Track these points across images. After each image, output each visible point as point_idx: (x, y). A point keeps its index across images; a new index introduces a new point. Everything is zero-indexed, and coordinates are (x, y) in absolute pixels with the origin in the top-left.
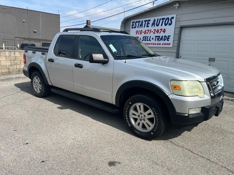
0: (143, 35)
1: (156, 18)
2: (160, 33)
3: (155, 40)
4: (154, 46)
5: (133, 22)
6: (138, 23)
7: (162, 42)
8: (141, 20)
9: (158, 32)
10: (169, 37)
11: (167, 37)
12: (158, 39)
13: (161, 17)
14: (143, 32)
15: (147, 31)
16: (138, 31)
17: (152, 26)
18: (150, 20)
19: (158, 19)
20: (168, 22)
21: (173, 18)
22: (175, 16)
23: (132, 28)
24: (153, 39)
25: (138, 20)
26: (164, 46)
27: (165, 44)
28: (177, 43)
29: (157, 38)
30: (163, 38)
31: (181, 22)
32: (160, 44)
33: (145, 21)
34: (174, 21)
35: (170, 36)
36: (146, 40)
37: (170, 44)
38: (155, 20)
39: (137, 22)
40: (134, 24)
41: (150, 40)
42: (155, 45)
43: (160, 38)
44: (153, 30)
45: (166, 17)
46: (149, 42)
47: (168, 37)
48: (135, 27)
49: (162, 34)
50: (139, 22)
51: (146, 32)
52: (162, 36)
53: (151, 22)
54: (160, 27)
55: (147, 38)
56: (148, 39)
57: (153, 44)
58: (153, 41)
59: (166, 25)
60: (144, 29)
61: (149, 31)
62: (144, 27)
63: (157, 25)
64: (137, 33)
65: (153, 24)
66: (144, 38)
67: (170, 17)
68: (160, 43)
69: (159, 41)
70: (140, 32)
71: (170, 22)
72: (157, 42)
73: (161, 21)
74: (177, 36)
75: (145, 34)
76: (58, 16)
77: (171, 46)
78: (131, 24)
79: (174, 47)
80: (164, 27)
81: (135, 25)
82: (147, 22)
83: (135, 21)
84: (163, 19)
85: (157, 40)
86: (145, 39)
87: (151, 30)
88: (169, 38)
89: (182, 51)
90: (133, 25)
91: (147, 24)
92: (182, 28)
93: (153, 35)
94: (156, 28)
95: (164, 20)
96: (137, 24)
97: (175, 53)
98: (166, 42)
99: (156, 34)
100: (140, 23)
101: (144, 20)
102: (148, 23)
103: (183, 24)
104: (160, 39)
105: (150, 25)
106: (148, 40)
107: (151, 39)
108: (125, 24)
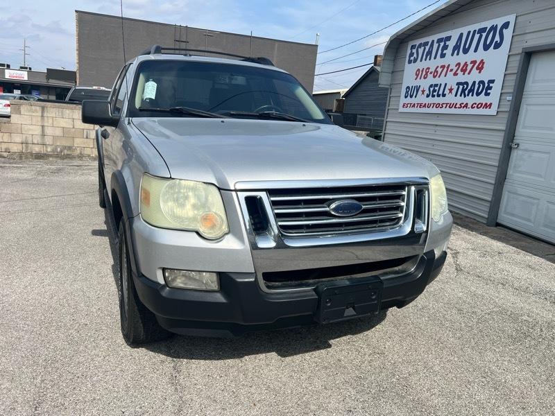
0: (431, 80)
1: (465, 30)
2: (469, 74)
3: (456, 96)
4: (453, 111)
5: (413, 47)
6: (423, 48)
7: (471, 100)
8: (429, 39)
9: (466, 69)
10: (491, 85)
11: (486, 85)
12: (463, 91)
13: (477, 27)
14: (431, 73)
15: (439, 70)
16: (421, 70)
17: (452, 55)
18: (449, 38)
19: (469, 32)
20: (492, 39)
21: (506, 25)
22: (511, 18)
23: (410, 62)
24: (451, 90)
25: (423, 40)
26: (476, 111)
27: (479, 106)
28: (509, 103)
29: (461, 87)
30: (477, 86)
31: (527, 37)
32: (466, 106)
33: (439, 41)
34: (508, 33)
35: (493, 81)
36: (435, 94)
37: (491, 104)
38: (462, 34)
39: (420, 46)
40: (414, 51)
41: (444, 95)
42: (455, 107)
43: (469, 88)
44: (453, 67)
45: (488, 24)
46: (441, 100)
47: (489, 85)
48: (415, 60)
49: (473, 77)
50: (426, 44)
51: (437, 72)
52: (474, 82)
53: (451, 44)
54: (471, 56)
55: (437, 88)
56: (441, 92)
57: (449, 107)
58: (450, 98)
59: (486, 48)
60: (433, 64)
61: (445, 69)
62: (435, 58)
63: (466, 51)
64: (417, 75)
65: (456, 48)
66: (432, 89)
67: (499, 22)
68: (467, 104)
69: (465, 97)
70: (424, 73)
71: (497, 38)
72: (460, 100)
73: (477, 36)
74: (512, 80)
75: (434, 77)
76: (313, 48)
77: (493, 111)
78: (409, 52)
79: (500, 115)
80: (481, 55)
81: (415, 55)
82: (442, 44)
83: (417, 42)
84: (481, 31)
85: (461, 96)
86: (434, 91)
87: (449, 65)
88: (490, 88)
89: (524, 127)
90: (412, 54)
91: (442, 50)
92: (529, 55)
93: (451, 81)
94: (462, 58)
95: (484, 35)
96: (421, 50)
97: (502, 134)
98: (482, 99)
99: (462, 78)
100: (427, 48)
101: (436, 37)
102: (445, 47)
103: (533, 41)
104: (466, 92)
105: (448, 52)
106: (439, 96)
107: (447, 92)
108: (397, 52)
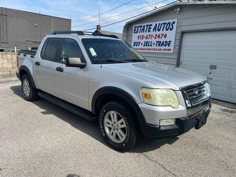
0: (145, 40)
1: (158, 23)
2: (161, 38)
3: (156, 46)
5: (136, 27)
6: (140, 28)
7: (162, 47)
8: (143, 25)
9: (159, 37)
10: (170, 43)
11: (168, 43)
12: (159, 44)
13: (163, 22)
14: (145, 37)
15: (148, 36)
16: (140, 36)
17: (153, 31)
18: (151, 25)
19: (159, 24)
20: (169, 27)
21: (174, 23)
22: (176, 20)
23: (135, 33)
24: (154, 44)
25: (140, 25)
26: (165, 52)
27: (166, 50)
28: (178, 49)
29: (158, 43)
31: (182, 27)
32: (161, 50)
33: (147, 26)
34: (175, 25)
35: (171, 42)
36: (147, 45)
37: (171, 49)
38: (156, 24)
39: (139, 27)
40: (136, 28)
41: (151, 46)
42: (156, 50)
43: (161, 43)
44: (154, 35)
45: (167, 22)
46: (150, 47)
47: (169, 43)
48: (137, 32)
49: (163, 40)
50: (141, 26)
51: (147, 37)
52: (163, 42)
53: (153, 27)
54: (161, 32)
55: (148, 43)
56: (150, 44)
57: (154, 50)
58: (154, 47)
59: (167, 30)
60: (145, 34)
61: (151, 36)
62: (146, 32)
63: (159, 30)
64: (139, 38)
65: (155, 29)
66: (146, 43)
67: (171, 21)
68: (161, 49)
69: (160, 46)
70: (142, 37)
71: (171, 27)
72: (158, 47)
73: (163, 26)
74: (178, 42)
75: (146, 39)
76: (69, 21)
77: (172, 52)
79: (174, 53)
80: (165, 32)
81: (137, 30)
82: (148, 27)
83: (137, 25)
84: (164, 24)
85: (158, 46)
86: (147, 44)
87: (152, 35)
88: (170, 44)
89: (183, 57)
90: (135, 30)
91: (149, 29)
92: (183, 33)
93: (154, 41)
94: (157, 33)
95: (166, 25)
96: (139, 29)
97: (176, 60)
98: (167, 47)
99: (158, 40)
100: (142, 28)
101: (145, 24)
102: (150, 28)
103: (184, 29)
104: (161, 45)
105: (152, 30)
106: (149, 46)
107: (152, 44)
108: (128, 29)
